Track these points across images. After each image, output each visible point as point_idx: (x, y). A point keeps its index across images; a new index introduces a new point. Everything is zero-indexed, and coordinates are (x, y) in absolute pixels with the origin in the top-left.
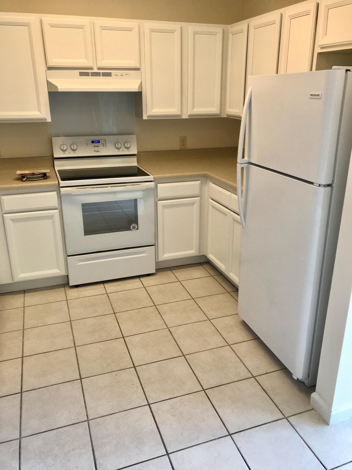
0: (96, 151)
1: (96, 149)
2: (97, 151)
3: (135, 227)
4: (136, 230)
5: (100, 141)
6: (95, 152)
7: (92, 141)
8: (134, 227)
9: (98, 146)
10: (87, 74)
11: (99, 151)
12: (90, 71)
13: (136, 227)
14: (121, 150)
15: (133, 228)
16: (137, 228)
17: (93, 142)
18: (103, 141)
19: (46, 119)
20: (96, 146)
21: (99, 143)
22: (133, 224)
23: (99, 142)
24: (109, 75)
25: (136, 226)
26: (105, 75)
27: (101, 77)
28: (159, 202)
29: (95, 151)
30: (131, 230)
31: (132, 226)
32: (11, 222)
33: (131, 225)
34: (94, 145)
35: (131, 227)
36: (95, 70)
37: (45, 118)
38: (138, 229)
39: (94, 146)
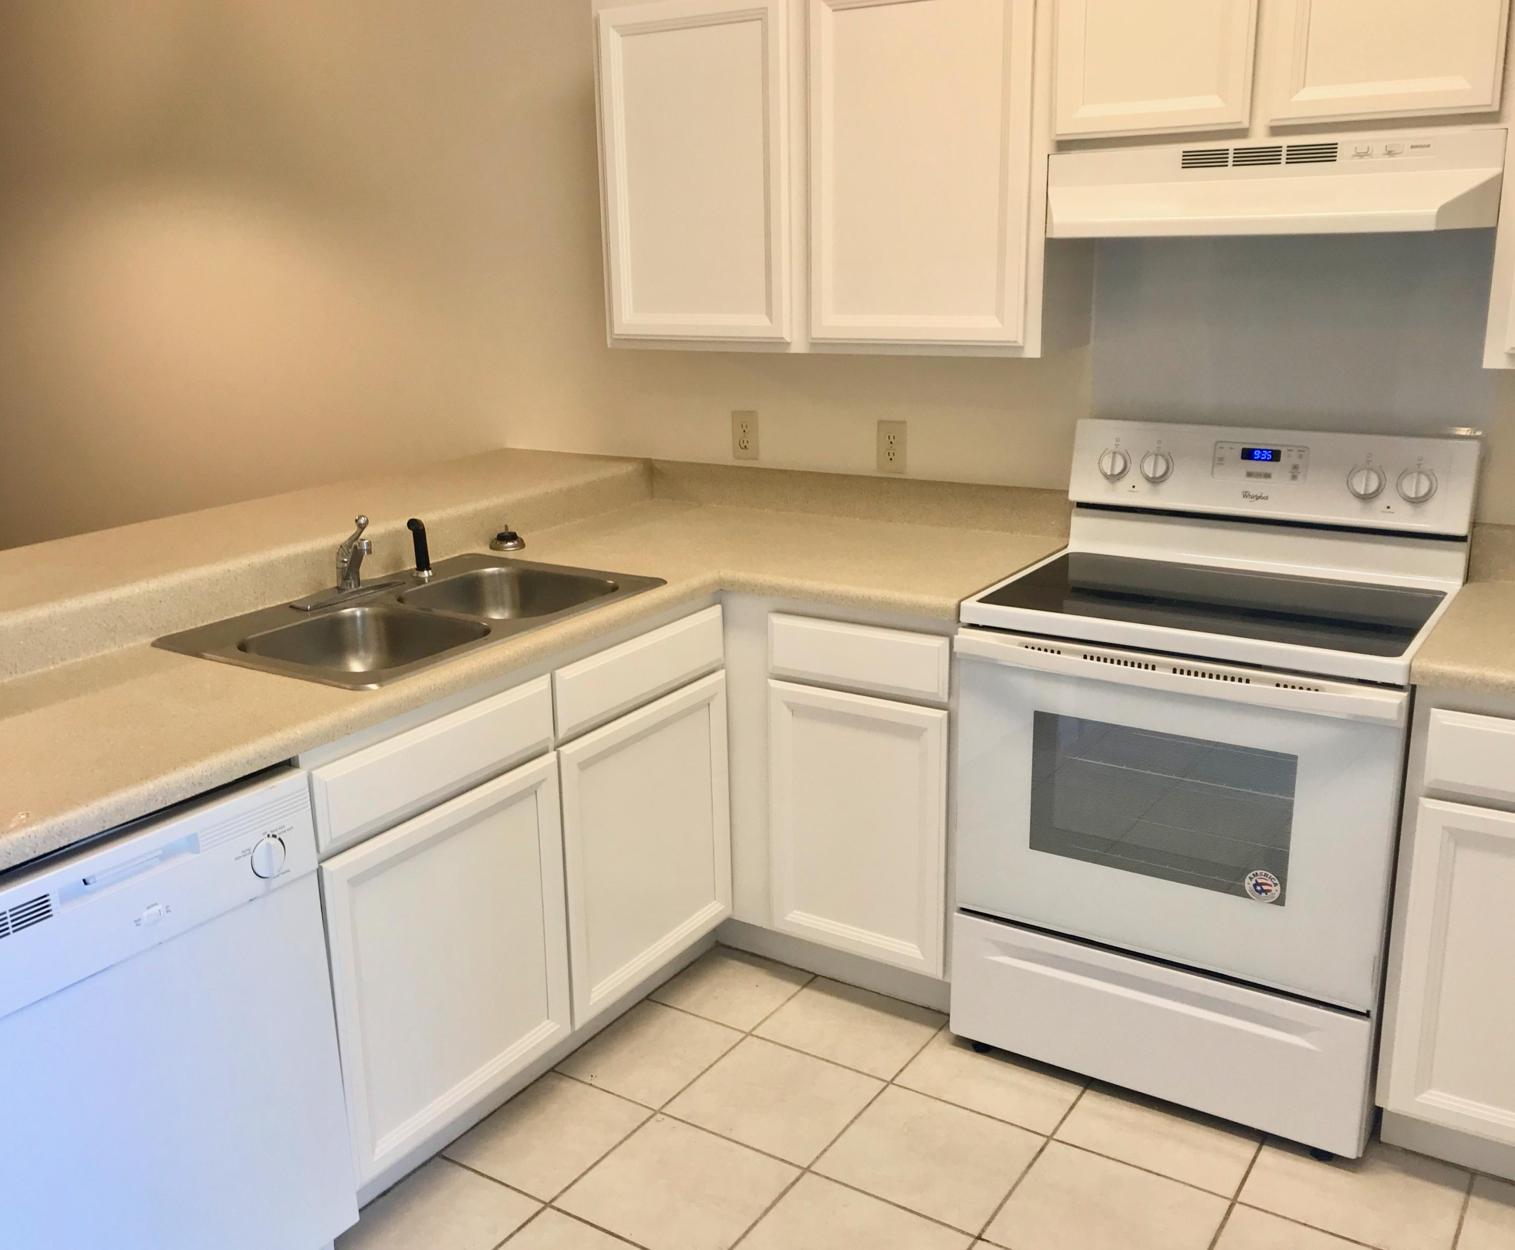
0: (1252, 497)
1: (1256, 486)
2: (1258, 498)
3: (1270, 891)
4: (1271, 903)
5: (1283, 457)
6: (1248, 500)
7: (1244, 450)
8: (1265, 887)
9: (1268, 476)
10: (1216, 159)
11: (1267, 498)
12: (1231, 145)
13: (1276, 891)
14: (1380, 503)
15: (1259, 888)
16: (1277, 896)
17: (1248, 454)
18: (1295, 454)
19: (1021, 348)
20: (1258, 475)
21: (1278, 460)
22: (1258, 872)
23: (1275, 456)
24: (1326, 153)
25: (1276, 885)
26: (1299, 155)
27: (1283, 167)
28: (1427, 806)
29: (1246, 495)
30: (1244, 894)
31: (1251, 879)
32: (787, 713)
33: (1251, 875)
34: (1250, 470)
35: (1247, 880)
36: (1259, 139)
37: (1016, 342)
38: (1280, 901)
39: (1249, 475)
